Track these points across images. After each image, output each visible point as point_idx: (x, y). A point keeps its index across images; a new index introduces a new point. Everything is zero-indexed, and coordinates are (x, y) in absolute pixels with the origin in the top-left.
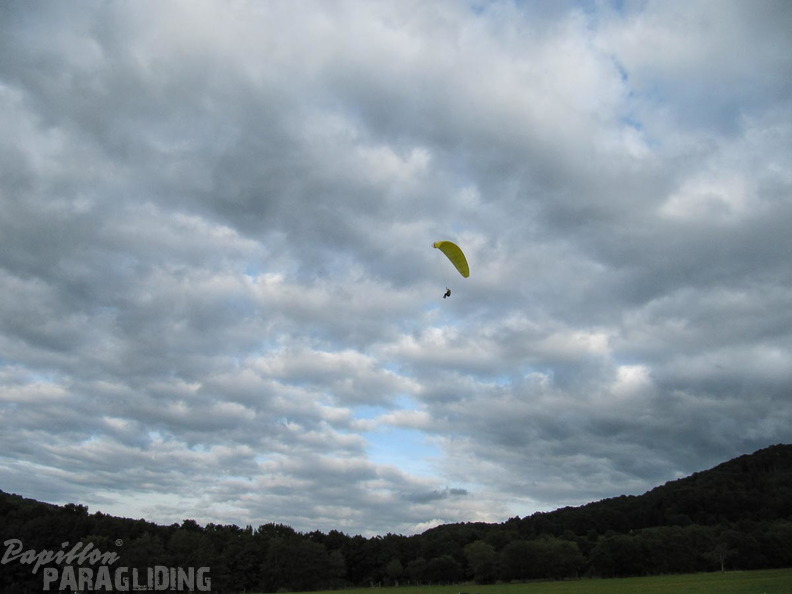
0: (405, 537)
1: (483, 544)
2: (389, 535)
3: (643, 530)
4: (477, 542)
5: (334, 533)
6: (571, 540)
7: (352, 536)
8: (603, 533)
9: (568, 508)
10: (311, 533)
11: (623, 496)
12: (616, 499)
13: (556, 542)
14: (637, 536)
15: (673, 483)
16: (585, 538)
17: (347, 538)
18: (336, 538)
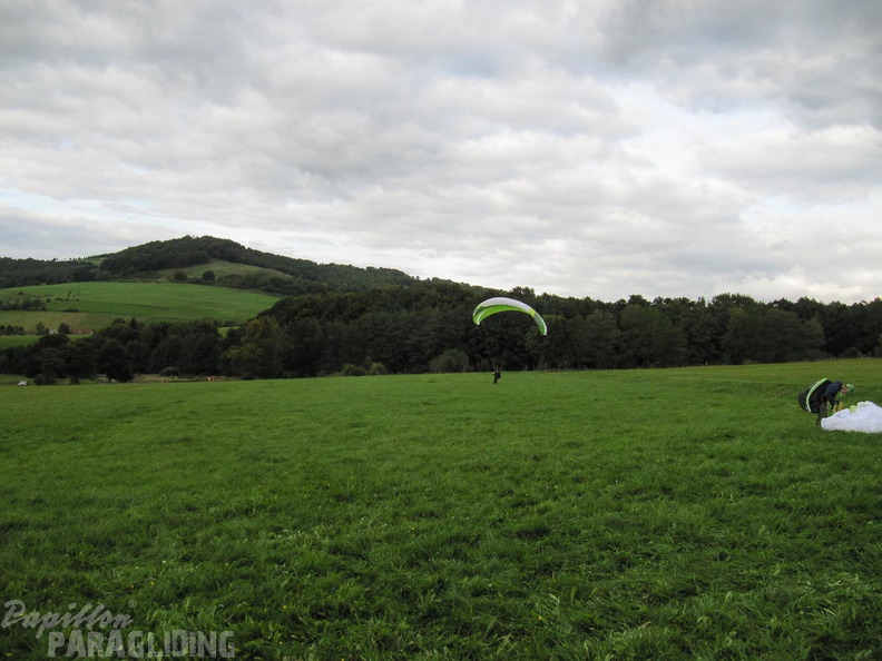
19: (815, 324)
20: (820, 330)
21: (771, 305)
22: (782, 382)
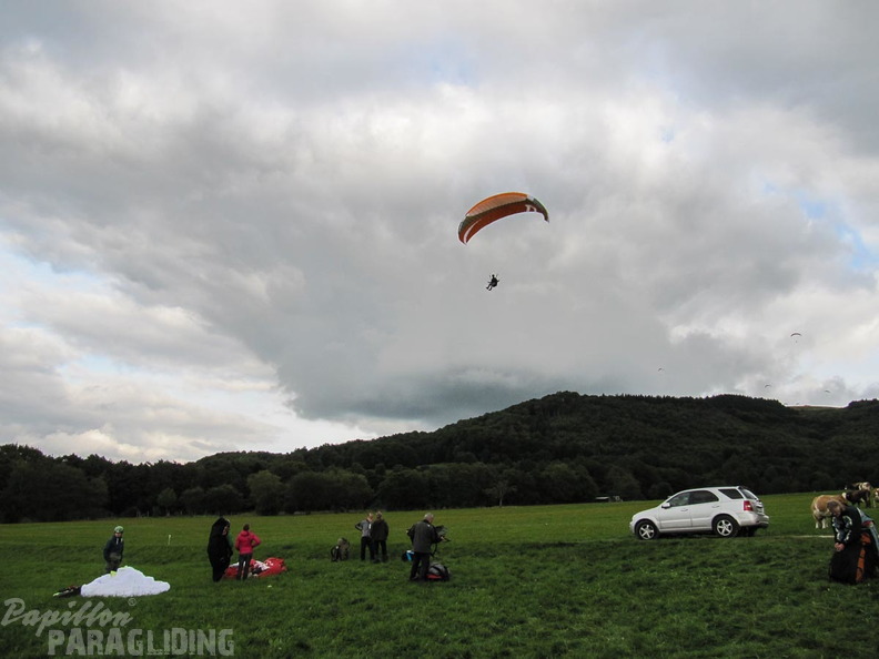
0: (179, 465)
1: (268, 473)
2: (161, 462)
3: (431, 466)
4: (260, 472)
5: (94, 459)
6: (360, 472)
7: (116, 461)
8: (390, 467)
9: (358, 441)
10: (65, 457)
11: (415, 432)
12: (408, 434)
13: (346, 474)
14: (426, 472)
15: (464, 421)
16: (373, 471)
17: (110, 463)
18: (96, 465)
19: (101, 482)
20: (105, 489)
21: (59, 460)
22: (55, 544)
